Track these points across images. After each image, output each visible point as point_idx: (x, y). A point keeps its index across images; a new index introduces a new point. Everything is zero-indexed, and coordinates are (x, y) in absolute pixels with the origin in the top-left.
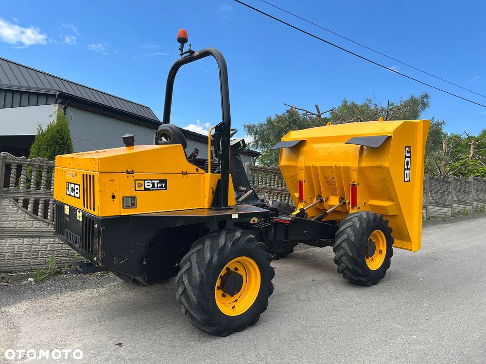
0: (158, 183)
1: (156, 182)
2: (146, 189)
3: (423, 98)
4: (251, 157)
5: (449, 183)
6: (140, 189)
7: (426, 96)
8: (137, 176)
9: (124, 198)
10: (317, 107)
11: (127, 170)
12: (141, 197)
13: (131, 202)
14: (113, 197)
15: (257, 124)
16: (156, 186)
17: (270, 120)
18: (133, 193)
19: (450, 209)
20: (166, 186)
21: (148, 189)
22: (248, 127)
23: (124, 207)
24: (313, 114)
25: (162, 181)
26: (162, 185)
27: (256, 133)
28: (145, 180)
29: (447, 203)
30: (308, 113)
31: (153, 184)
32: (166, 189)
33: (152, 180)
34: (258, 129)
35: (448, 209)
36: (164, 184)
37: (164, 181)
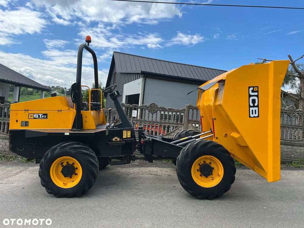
0: (42, 116)
1: (41, 115)
2: (34, 118)
6: (31, 118)
8: (29, 112)
9: (22, 122)
11: (25, 110)
12: (31, 122)
13: (26, 124)
14: (17, 121)
16: (41, 117)
18: (27, 120)
20: (47, 117)
21: (36, 118)
23: (22, 126)
25: (44, 115)
26: (44, 117)
28: (34, 114)
31: (39, 116)
32: (47, 118)
33: (38, 114)
36: (45, 116)
37: (46, 115)
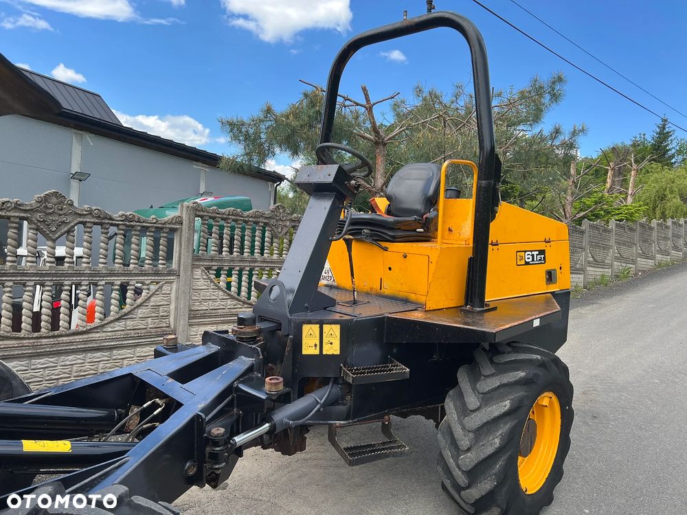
3: (554, 83)
4: (270, 183)
5: (583, 232)
7: (560, 79)
10: (364, 90)
15: (246, 120)
17: (269, 110)
19: (582, 276)
22: (231, 124)
24: (357, 104)
27: (247, 137)
29: (578, 266)
30: (347, 103)
34: (251, 131)
35: (579, 276)
